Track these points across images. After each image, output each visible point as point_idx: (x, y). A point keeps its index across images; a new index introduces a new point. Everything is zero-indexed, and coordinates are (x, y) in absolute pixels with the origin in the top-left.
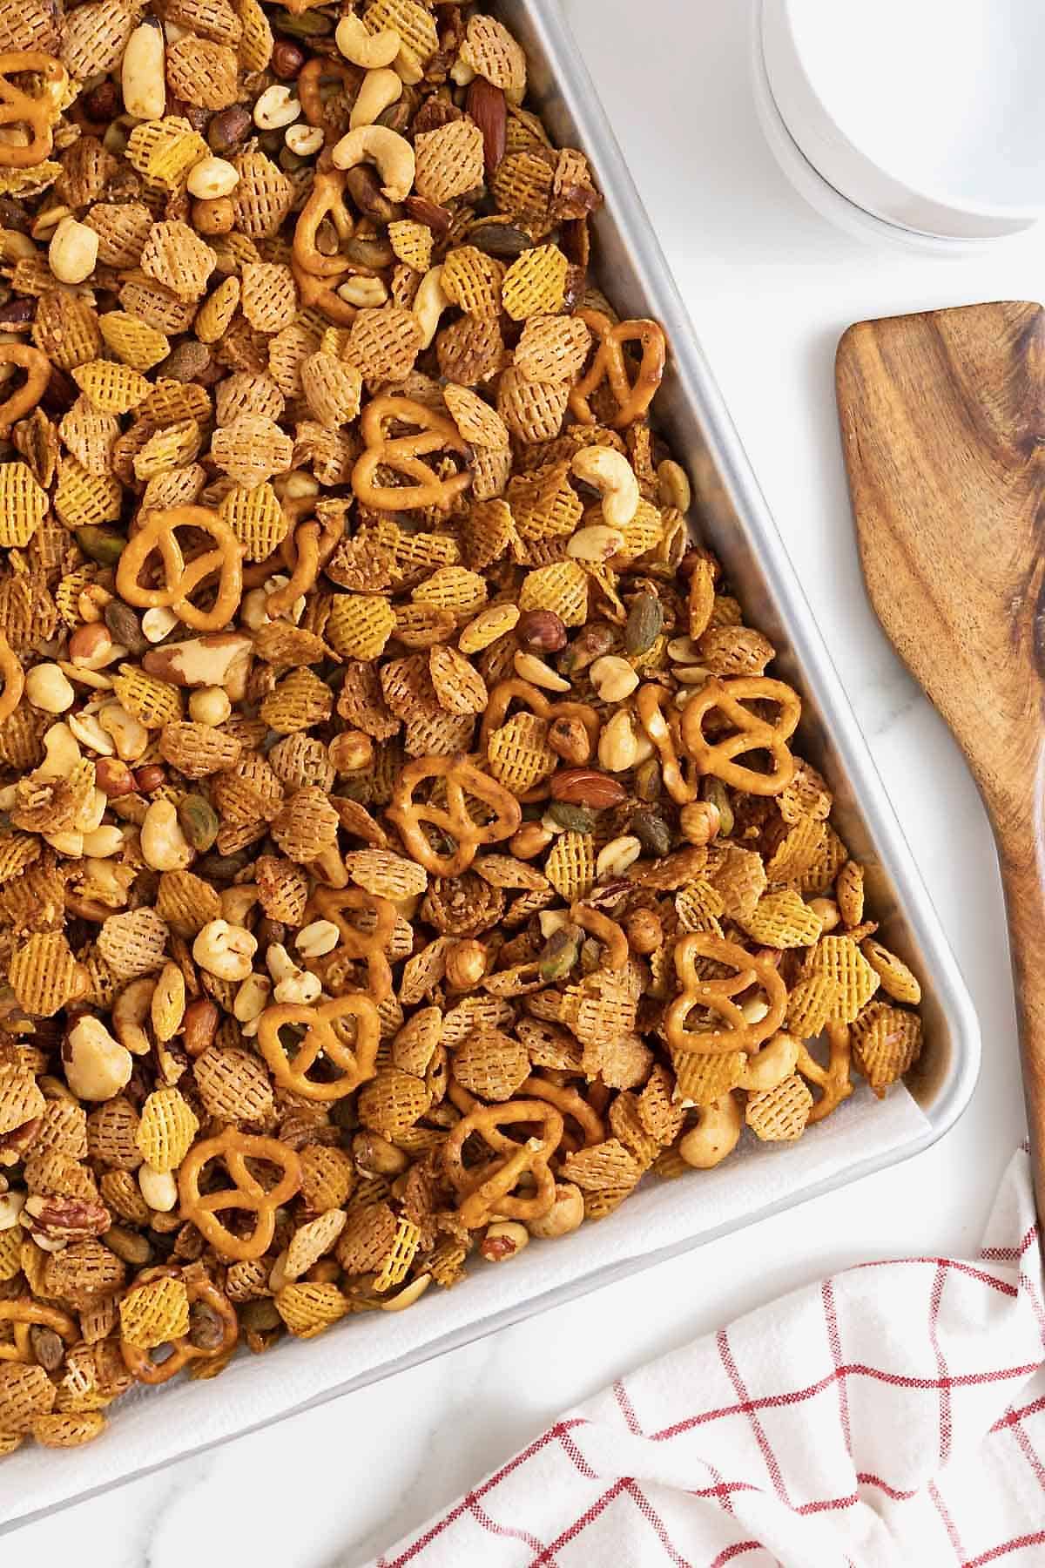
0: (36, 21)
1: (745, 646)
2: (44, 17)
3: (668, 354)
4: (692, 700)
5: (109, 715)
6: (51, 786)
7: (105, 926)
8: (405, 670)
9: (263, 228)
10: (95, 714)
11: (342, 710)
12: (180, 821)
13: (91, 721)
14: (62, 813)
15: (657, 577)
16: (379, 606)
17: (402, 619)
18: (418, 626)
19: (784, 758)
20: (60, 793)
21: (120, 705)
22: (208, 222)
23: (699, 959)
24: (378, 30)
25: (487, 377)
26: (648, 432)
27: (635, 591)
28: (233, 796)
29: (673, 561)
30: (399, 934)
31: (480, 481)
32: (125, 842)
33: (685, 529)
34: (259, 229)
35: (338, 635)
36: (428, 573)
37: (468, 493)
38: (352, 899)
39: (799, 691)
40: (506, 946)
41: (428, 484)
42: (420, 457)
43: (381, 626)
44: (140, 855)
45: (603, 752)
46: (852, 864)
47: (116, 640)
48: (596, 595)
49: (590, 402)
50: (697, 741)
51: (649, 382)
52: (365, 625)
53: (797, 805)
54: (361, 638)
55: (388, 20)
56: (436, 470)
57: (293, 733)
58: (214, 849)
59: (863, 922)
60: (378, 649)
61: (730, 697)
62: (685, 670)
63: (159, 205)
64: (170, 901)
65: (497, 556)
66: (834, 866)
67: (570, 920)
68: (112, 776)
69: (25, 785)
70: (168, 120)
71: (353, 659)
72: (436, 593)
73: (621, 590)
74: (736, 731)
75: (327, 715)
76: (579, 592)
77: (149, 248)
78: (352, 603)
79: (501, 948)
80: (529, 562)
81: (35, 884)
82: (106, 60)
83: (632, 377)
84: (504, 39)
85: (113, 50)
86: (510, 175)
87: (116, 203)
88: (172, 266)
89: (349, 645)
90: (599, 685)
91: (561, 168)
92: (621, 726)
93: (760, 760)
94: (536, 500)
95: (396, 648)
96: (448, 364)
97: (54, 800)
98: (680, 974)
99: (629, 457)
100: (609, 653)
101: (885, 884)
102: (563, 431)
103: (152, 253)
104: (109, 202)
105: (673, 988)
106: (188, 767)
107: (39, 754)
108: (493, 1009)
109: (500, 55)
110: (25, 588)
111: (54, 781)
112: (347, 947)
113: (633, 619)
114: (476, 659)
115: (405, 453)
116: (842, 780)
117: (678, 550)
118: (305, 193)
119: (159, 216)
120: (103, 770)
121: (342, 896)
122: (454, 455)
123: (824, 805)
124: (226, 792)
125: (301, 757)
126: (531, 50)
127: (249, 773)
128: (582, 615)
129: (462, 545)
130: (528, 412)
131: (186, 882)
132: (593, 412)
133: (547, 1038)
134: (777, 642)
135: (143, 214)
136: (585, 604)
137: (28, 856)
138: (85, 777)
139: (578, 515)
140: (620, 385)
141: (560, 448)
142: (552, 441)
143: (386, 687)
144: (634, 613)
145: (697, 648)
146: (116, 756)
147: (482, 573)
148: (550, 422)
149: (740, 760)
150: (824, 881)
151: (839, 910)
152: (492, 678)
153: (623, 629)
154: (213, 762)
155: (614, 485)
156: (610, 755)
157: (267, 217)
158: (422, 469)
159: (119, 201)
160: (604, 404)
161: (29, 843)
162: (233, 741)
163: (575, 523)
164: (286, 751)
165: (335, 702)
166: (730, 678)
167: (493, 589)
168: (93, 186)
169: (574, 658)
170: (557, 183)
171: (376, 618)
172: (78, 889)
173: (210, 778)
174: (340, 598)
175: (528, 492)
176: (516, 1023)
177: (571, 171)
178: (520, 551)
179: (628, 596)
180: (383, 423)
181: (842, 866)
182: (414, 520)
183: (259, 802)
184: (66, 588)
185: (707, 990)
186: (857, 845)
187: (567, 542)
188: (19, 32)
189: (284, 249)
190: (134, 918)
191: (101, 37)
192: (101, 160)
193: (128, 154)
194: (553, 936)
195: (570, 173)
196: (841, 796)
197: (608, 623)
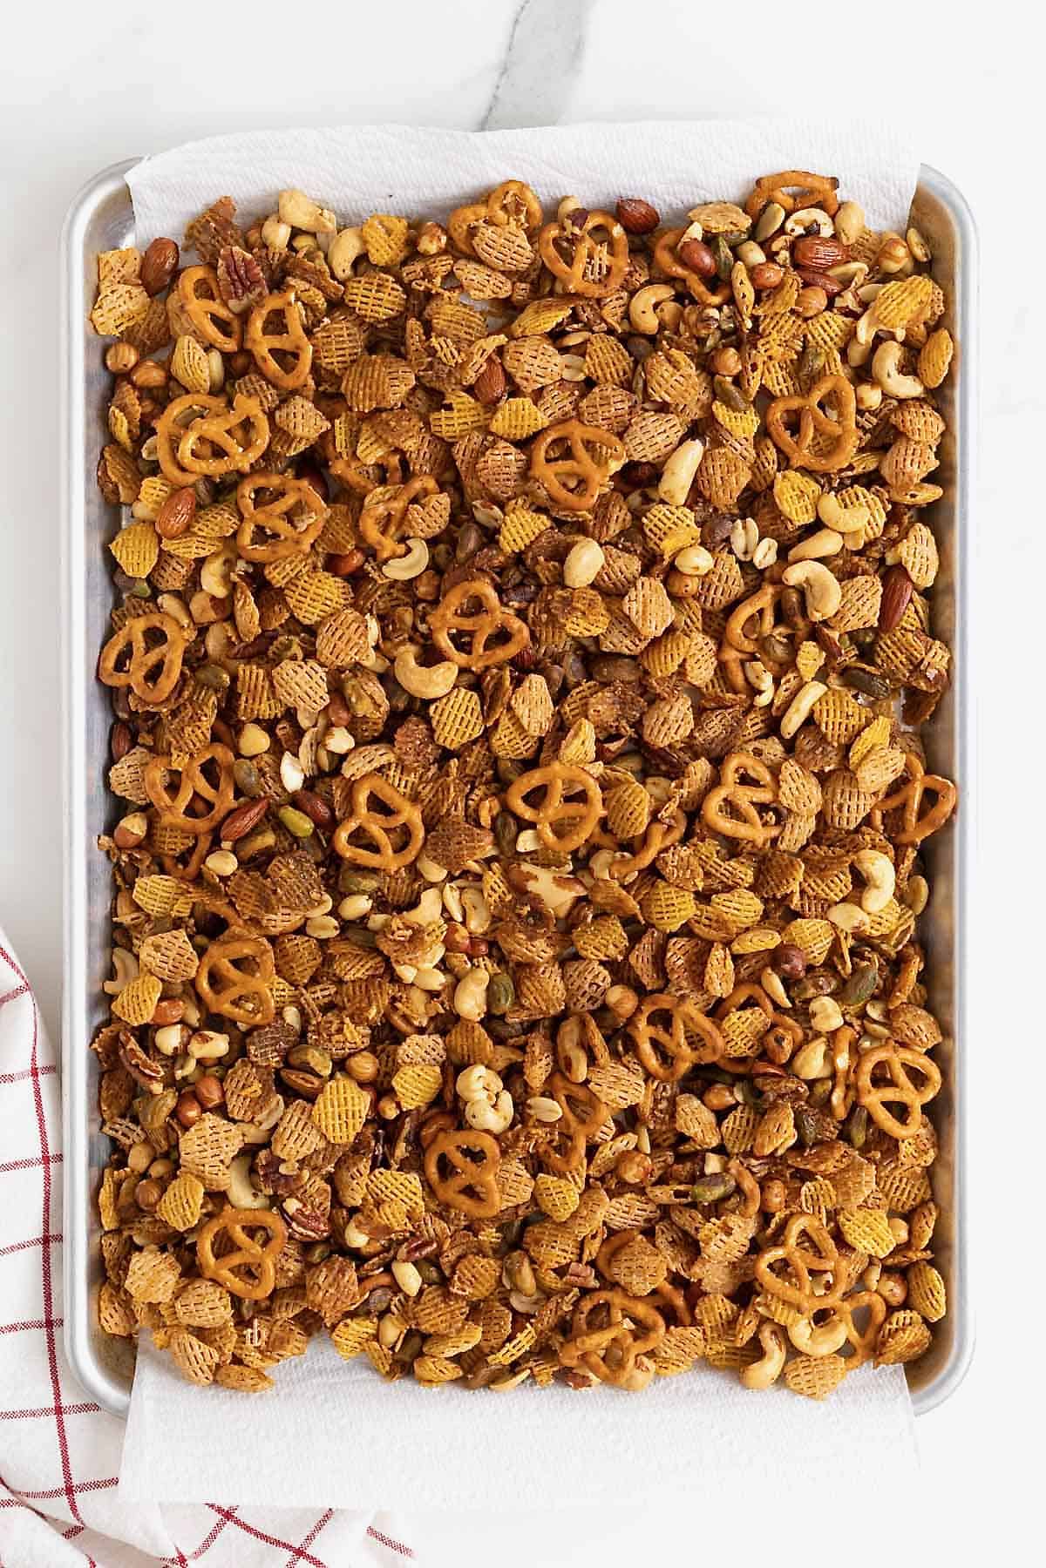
0: (619, 406)
1: (923, 1027)
2: (626, 406)
3: (954, 810)
4: (873, 1050)
5: (470, 896)
6: (413, 928)
7: (408, 1040)
8: (688, 948)
9: (712, 604)
10: (461, 889)
11: (632, 960)
12: (488, 989)
13: (456, 894)
14: (414, 952)
15: (882, 954)
16: (687, 899)
17: (699, 913)
18: (707, 922)
19: (917, 1115)
20: (417, 936)
21: (481, 891)
22: (677, 588)
23: (804, 1233)
24: (846, 507)
25: (827, 769)
26: (915, 854)
27: (863, 958)
28: (532, 989)
29: (896, 946)
30: (605, 1129)
31: (787, 838)
32: (445, 987)
33: (913, 927)
34: (708, 605)
35: (649, 906)
36: (729, 889)
37: (774, 841)
38: (581, 1094)
39: (945, 1074)
40: (675, 1167)
41: (753, 824)
42: (753, 803)
43: (683, 913)
44: (452, 999)
45: (799, 1062)
46: (931, 1205)
47: (497, 843)
48: (835, 948)
49: (884, 816)
50: (865, 1080)
51: (932, 824)
52: (672, 908)
53: (911, 1149)
54: (666, 916)
55: (856, 503)
56: (762, 818)
57: (591, 960)
58: (503, 1016)
59: (925, 1250)
60: (675, 928)
61: (897, 1059)
62: (875, 1026)
63: (650, 562)
64: (456, 1038)
65: (779, 896)
66: (918, 1200)
67: (726, 1170)
68: (457, 937)
69: (396, 923)
70: (682, 509)
71: (653, 926)
72: (729, 904)
73: (853, 952)
74: (892, 1083)
75: (620, 958)
76: (826, 943)
77: (633, 593)
78: (668, 890)
79: (671, 1166)
80: (798, 909)
81: (370, 988)
82: (656, 455)
83: (921, 815)
84: (931, 551)
85: (664, 450)
86: (894, 643)
87: (621, 550)
88: (644, 612)
89: (655, 916)
90: (814, 1015)
91: (932, 654)
92: (818, 1049)
93: (900, 1111)
94: (821, 870)
95: (687, 931)
96: (802, 750)
97: (411, 940)
98: (786, 1233)
99: (896, 866)
100: (830, 995)
101: (949, 1228)
102: (857, 830)
103: (633, 598)
104: (616, 547)
105: (778, 1239)
106: (510, 953)
107: (414, 904)
108: (645, 1206)
109: (924, 560)
110: (452, 789)
111: (416, 926)
112: (563, 1124)
113: (855, 980)
114: (736, 958)
115: (745, 797)
116: (950, 1144)
117: (902, 939)
118: (752, 590)
119: (646, 571)
120: (452, 930)
121: (574, 1088)
122: (777, 812)
123: (930, 1157)
124: (529, 984)
125: (590, 977)
126: (945, 564)
127: (547, 975)
128: (821, 959)
129: (758, 873)
130: (840, 807)
131: (477, 1033)
132: (883, 823)
133: (673, 1243)
134: (946, 1031)
135: (636, 565)
136: (825, 954)
137: (376, 969)
138: (438, 932)
139: (846, 892)
140: (912, 818)
141: (850, 841)
142: (848, 832)
143: (669, 955)
144: (857, 977)
145: (888, 1014)
146: (464, 923)
147: (765, 901)
148: (852, 819)
149: (888, 1105)
150: (907, 1208)
151: (910, 1232)
152: (741, 976)
153: (844, 982)
154: (528, 957)
155: (878, 883)
156: (802, 1066)
157: (719, 599)
158: (753, 812)
159: (626, 550)
160: (894, 821)
161: (379, 959)
162: (548, 950)
163: (841, 896)
164: (581, 968)
165: (629, 950)
166: (903, 1045)
167: (766, 915)
168: (611, 532)
169: (805, 989)
170: (926, 663)
171: (683, 907)
172: (399, 1005)
173: (519, 965)
174: (661, 884)
175: (819, 862)
176: (657, 1223)
177: (937, 659)
178: (796, 898)
179: (856, 960)
180: (737, 771)
181: (924, 1203)
182: (733, 848)
183: (550, 999)
184: (479, 792)
185: (797, 1254)
186: (942, 1192)
187: (829, 906)
188: (604, 408)
189: (722, 622)
190: (428, 1041)
191: (658, 439)
192: (622, 515)
193: (644, 520)
194: (712, 1175)
195: (936, 659)
196: (944, 1155)
197: (836, 973)
